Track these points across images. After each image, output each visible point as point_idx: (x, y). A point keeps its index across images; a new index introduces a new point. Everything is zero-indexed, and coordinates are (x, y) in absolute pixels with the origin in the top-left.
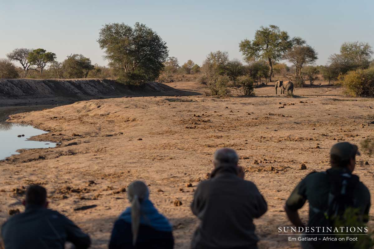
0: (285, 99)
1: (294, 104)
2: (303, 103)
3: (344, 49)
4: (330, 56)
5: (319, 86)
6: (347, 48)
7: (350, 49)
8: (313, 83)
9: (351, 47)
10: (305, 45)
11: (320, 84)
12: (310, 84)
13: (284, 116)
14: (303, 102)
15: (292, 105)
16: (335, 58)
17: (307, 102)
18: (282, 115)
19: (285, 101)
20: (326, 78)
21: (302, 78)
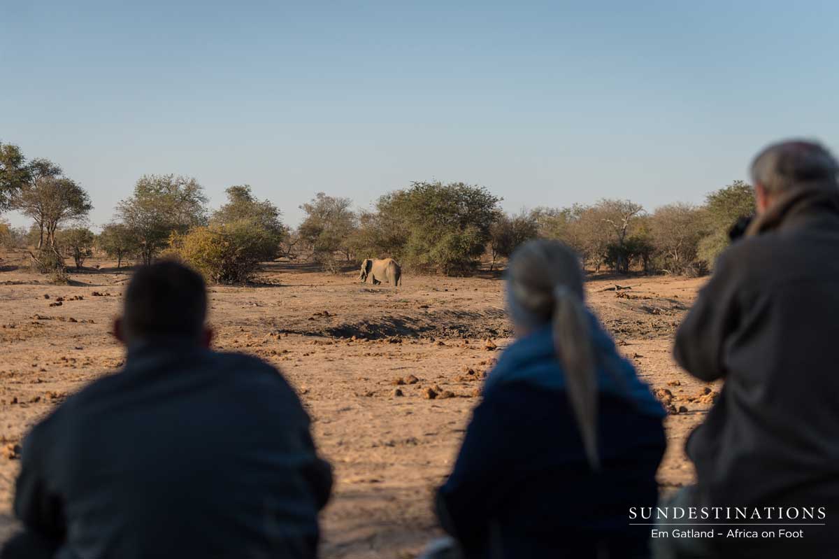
0: (54, 287)
1: (81, 298)
2: (100, 295)
3: (143, 189)
4: (119, 203)
5: (95, 270)
6: (150, 190)
7: (157, 191)
8: (82, 263)
9: (158, 187)
10: (58, 177)
11: (98, 267)
12: (75, 265)
13: (76, 321)
14: (100, 293)
15: (77, 299)
16: (131, 208)
17: (109, 295)
18: (71, 319)
19: (56, 292)
20: (111, 251)
21: (57, 252)
